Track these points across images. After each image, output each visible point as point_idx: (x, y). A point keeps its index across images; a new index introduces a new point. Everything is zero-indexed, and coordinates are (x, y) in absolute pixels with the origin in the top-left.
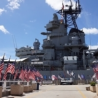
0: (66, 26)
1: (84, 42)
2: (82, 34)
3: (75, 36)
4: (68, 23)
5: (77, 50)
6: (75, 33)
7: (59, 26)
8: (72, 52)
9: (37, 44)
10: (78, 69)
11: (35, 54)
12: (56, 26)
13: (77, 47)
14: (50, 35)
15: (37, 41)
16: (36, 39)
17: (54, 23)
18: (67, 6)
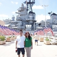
2: (34, 14)
3: (31, 15)
4: (28, 9)
7: (24, 10)
11: (13, 23)
17: (22, 8)
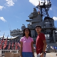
0: (42, 16)
1: (54, 25)
2: (52, 20)
3: (47, 22)
4: (43, 14)
5: (49, 31)
6: (47, 20)
7: (37, 16)
8: (46, 32)
9: (23, 28)
10: (50, 43)
11: (22, 34)
12: (35, 16)
13: (49, 28)
14: (32, 22)
15: (23, 26)
16: (23, 25)
17: (34, 14)
18: (42, 3)
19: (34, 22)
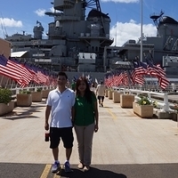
1: (108, 33)
3: (95, 23)
6: (96, 19)
7: (74, 4)
8: (90, 45)
9: (39, 30)
10: (96, 71)
11: (37, 46)
12: (69, 4)
13: (98, 40)
15: (38, 25)
16: (38, 22)
19: (67, 21)
